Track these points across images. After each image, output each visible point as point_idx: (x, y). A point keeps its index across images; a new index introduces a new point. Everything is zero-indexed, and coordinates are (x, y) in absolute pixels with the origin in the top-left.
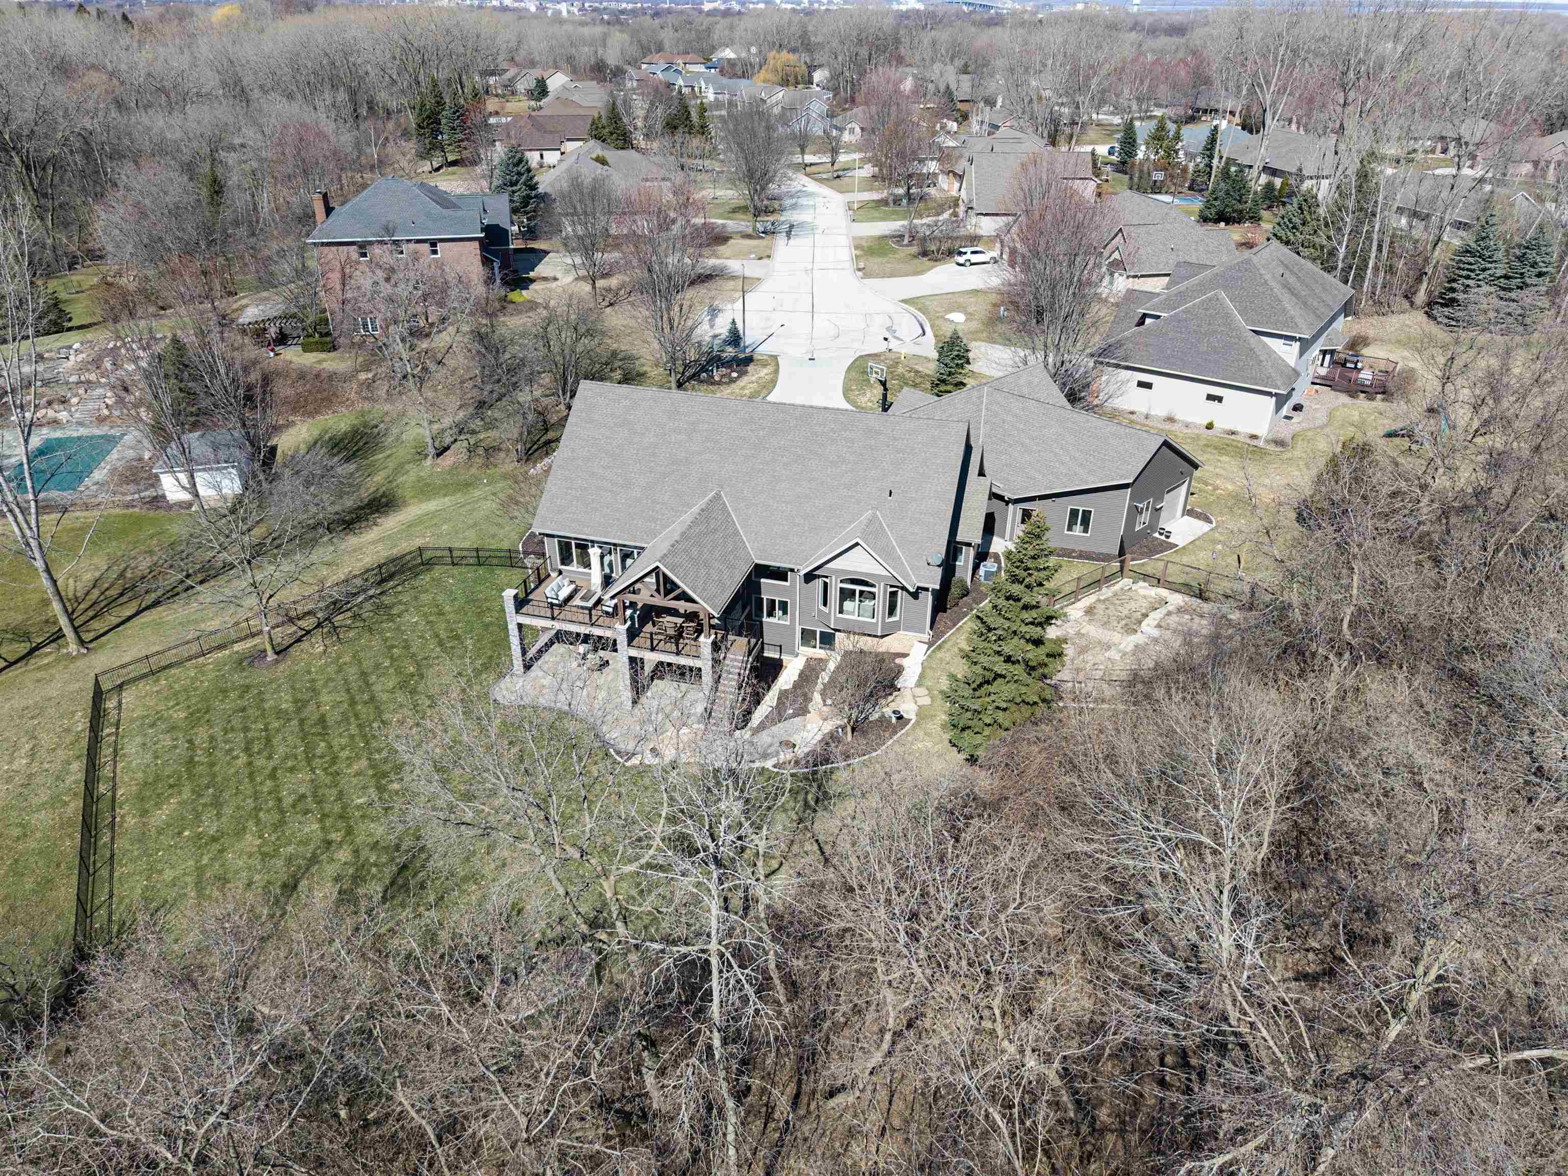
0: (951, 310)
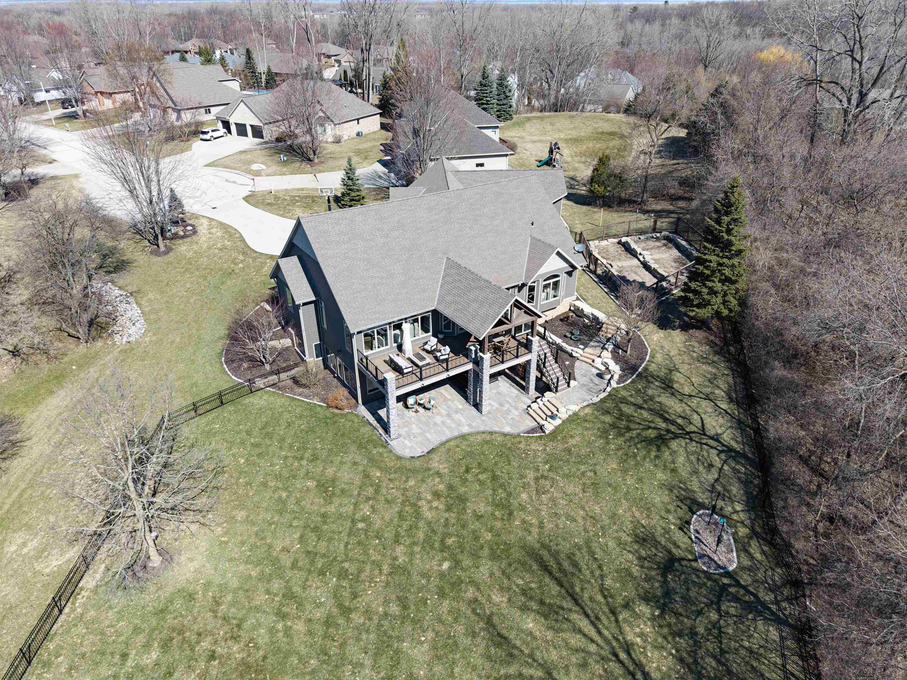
0: (249, 164)
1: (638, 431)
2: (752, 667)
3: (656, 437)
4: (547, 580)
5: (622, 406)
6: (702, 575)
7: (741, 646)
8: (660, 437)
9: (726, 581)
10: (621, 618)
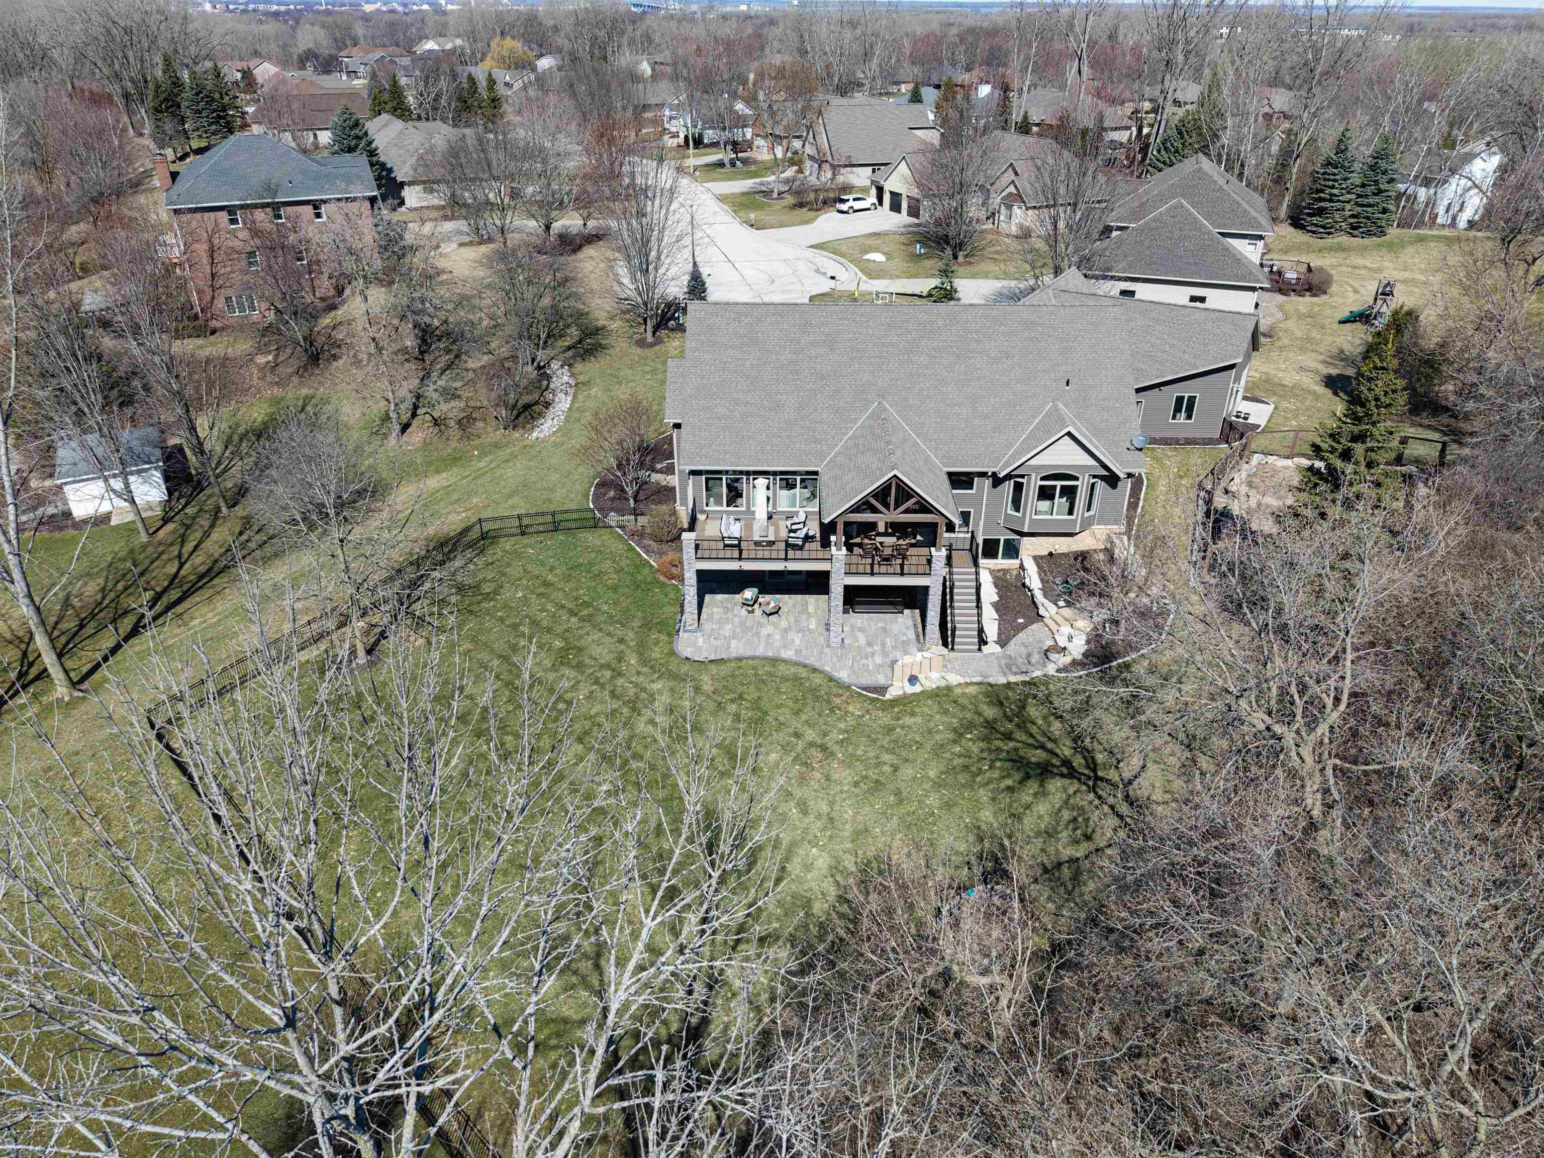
0: (866, 252)
1: (1019, 745)
3: (1038, 764)
5: (1032, 703)
8: (1044, 766)
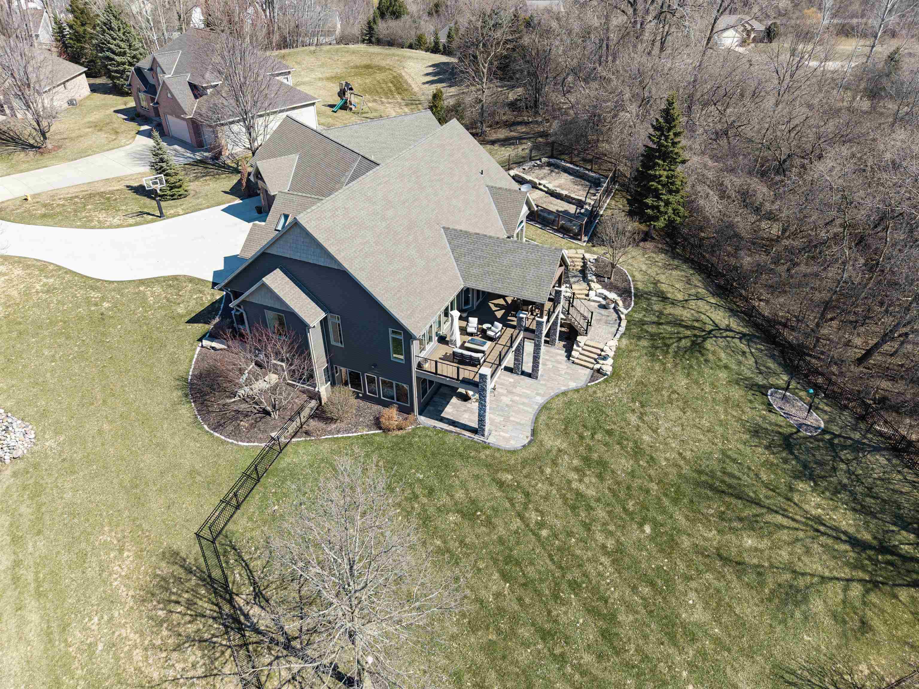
1: (675, 344)
2: (893, 490)
3: (692, 345)
4: (727, 499)
5: (645, 327)
6: (812, 440)
7: (875, 479)
8: (694, 343)
9: (827, 437)
10: (796, 500)
